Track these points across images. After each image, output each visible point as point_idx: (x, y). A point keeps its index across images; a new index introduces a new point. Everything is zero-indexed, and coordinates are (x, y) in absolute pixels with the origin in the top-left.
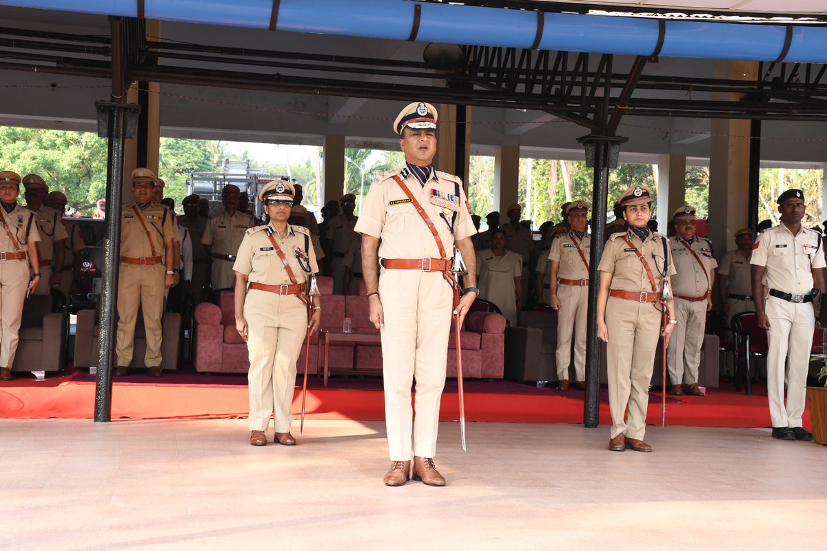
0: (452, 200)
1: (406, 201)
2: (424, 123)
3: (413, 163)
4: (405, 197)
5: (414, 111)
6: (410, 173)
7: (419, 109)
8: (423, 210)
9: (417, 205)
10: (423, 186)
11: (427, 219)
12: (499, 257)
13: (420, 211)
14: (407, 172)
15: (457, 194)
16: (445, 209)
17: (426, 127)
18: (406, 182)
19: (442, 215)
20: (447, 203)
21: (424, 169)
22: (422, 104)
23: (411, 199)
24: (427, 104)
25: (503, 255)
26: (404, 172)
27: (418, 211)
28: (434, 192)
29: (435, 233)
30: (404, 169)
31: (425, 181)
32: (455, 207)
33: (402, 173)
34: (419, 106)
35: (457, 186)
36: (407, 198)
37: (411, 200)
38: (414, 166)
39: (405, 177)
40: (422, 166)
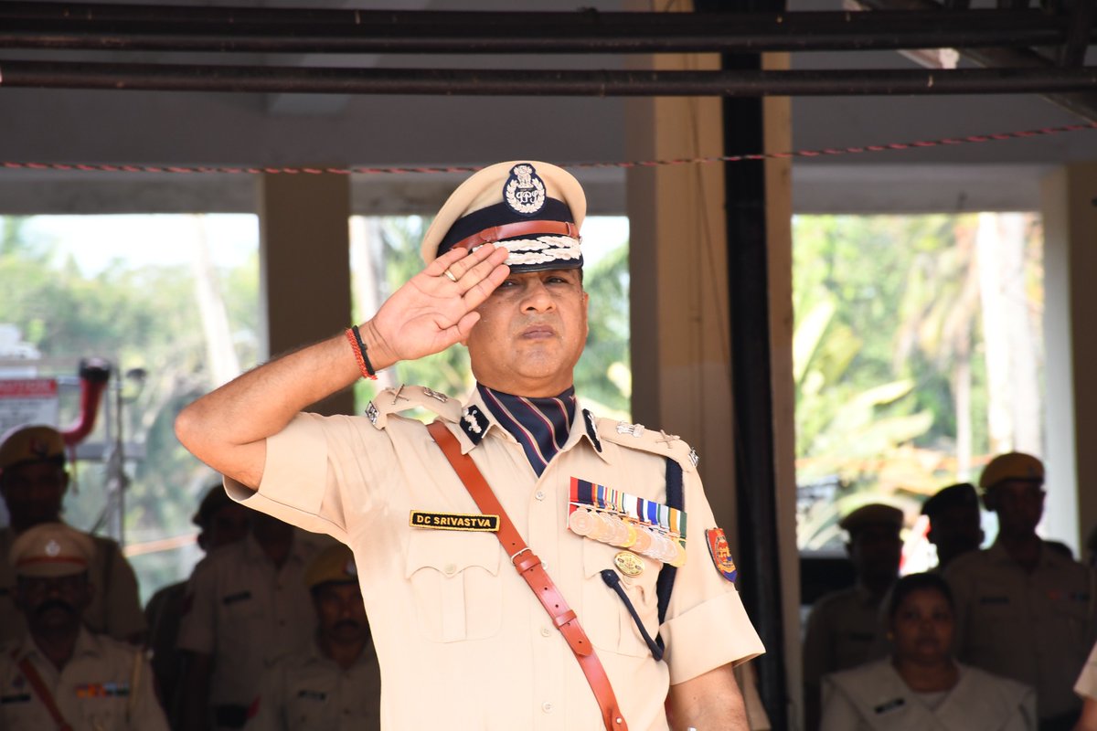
0: (654, 520)
1: (475, 524)
2: (535, 245)
3: (507, 387)
4: (470, 508)
5: (493, 198)
6: (493, 421)
7: (511, 189)
8: (536, 563)
9: (511, 541)
10: (539, 469)
11: (546, 595)
12: (931, 698)
13: (524, 565)
14: (483, 422)
15: (675, 497)
16: (626, 556)
17: (541, 259)
18: (478, 456)
19: (610, 579)
20: (630, 533)
21: (548, 405)
22: (523, 173)
23: (491, 518)
24: (542, 168)
25: (949, 684)
26: (472, 419)
27: (516, 564)
28: (584, 493)
29: (582, 649)
30: (472, 409)
31: (549, 452)
32: (663, 547)
33: (465, 425)
34: (513, 176)
35: (673, 472)
36: (478, 513)
37: (493, 521)
38: (511, 400)
39: (476, 439)
40: (540, 394)
